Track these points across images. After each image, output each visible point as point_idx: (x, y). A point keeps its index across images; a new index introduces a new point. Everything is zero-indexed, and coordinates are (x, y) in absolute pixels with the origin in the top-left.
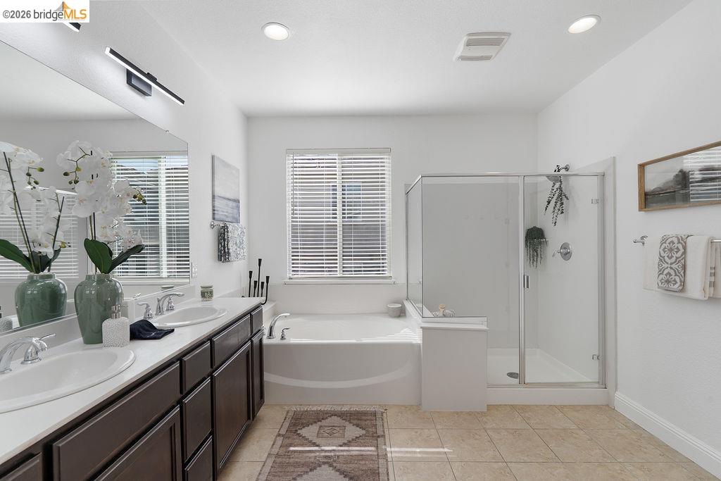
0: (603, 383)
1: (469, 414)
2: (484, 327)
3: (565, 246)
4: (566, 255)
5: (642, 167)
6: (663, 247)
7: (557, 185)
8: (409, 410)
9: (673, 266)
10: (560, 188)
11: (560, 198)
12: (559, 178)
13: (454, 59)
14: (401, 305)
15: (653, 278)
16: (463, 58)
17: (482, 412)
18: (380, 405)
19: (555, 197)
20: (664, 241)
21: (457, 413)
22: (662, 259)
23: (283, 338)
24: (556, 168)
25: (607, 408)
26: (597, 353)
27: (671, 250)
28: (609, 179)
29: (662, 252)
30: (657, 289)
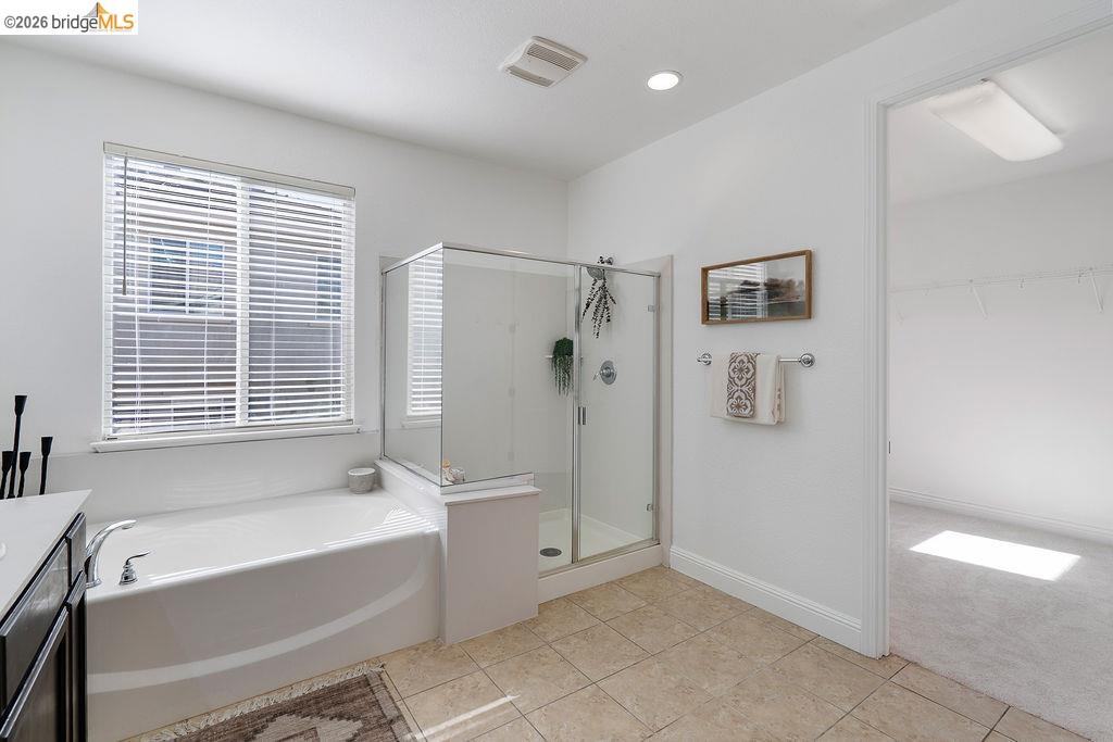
0: (656, 539)
1: (517, 627)
2: (531, 489)
3: (607, 366)
4: (608, 375)
5: (705, 271)
6: (732, 367)
7: (600, 283)
8: (424, 651)
9: (744, 388)
10: (603, 287)
11: (604, 302)
12: (601, 273)
13: (501, 67)
14: (373, 471)
15: (722, 404)
16: (514, 71)
17: (533, 619)
18: (368, 661)
19: (596, 299)
20: (733, 359)
21: (500, 632)
22: (731, 381)
23: (127, 579)
24: (598, 259)
25: (662, 569)
26: (650, 502)
27: (741, 370)
28: (665, 281)
29: (732, 373)
30: (727, 417)
